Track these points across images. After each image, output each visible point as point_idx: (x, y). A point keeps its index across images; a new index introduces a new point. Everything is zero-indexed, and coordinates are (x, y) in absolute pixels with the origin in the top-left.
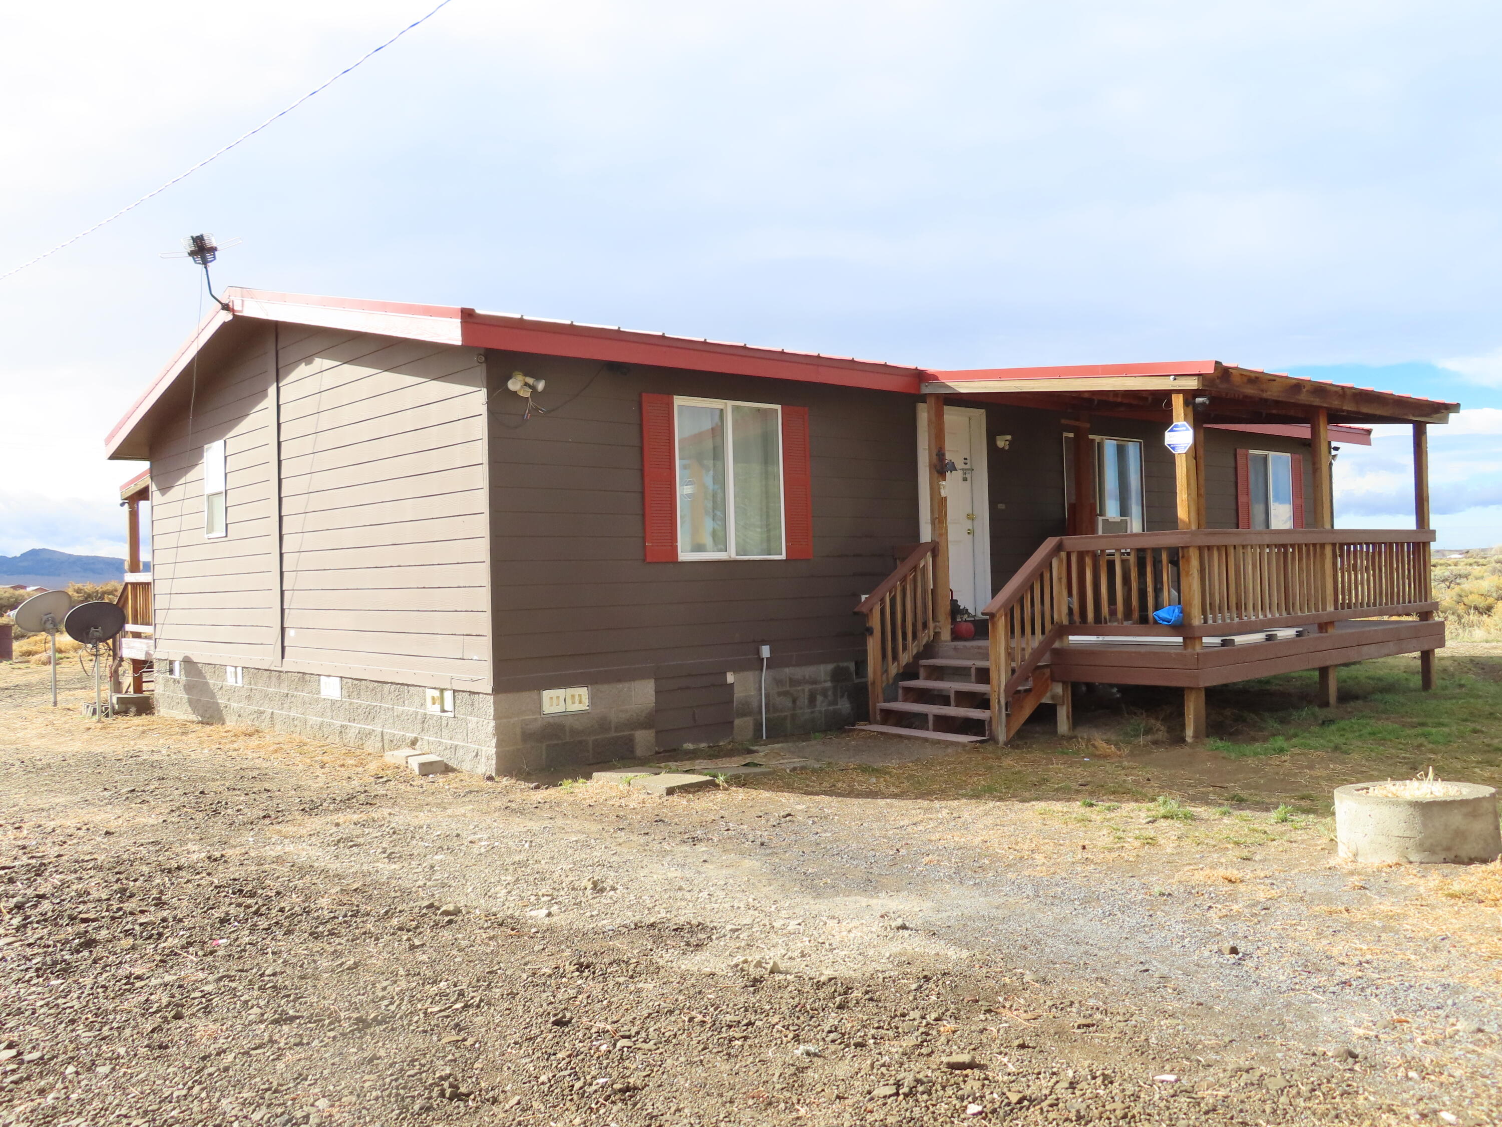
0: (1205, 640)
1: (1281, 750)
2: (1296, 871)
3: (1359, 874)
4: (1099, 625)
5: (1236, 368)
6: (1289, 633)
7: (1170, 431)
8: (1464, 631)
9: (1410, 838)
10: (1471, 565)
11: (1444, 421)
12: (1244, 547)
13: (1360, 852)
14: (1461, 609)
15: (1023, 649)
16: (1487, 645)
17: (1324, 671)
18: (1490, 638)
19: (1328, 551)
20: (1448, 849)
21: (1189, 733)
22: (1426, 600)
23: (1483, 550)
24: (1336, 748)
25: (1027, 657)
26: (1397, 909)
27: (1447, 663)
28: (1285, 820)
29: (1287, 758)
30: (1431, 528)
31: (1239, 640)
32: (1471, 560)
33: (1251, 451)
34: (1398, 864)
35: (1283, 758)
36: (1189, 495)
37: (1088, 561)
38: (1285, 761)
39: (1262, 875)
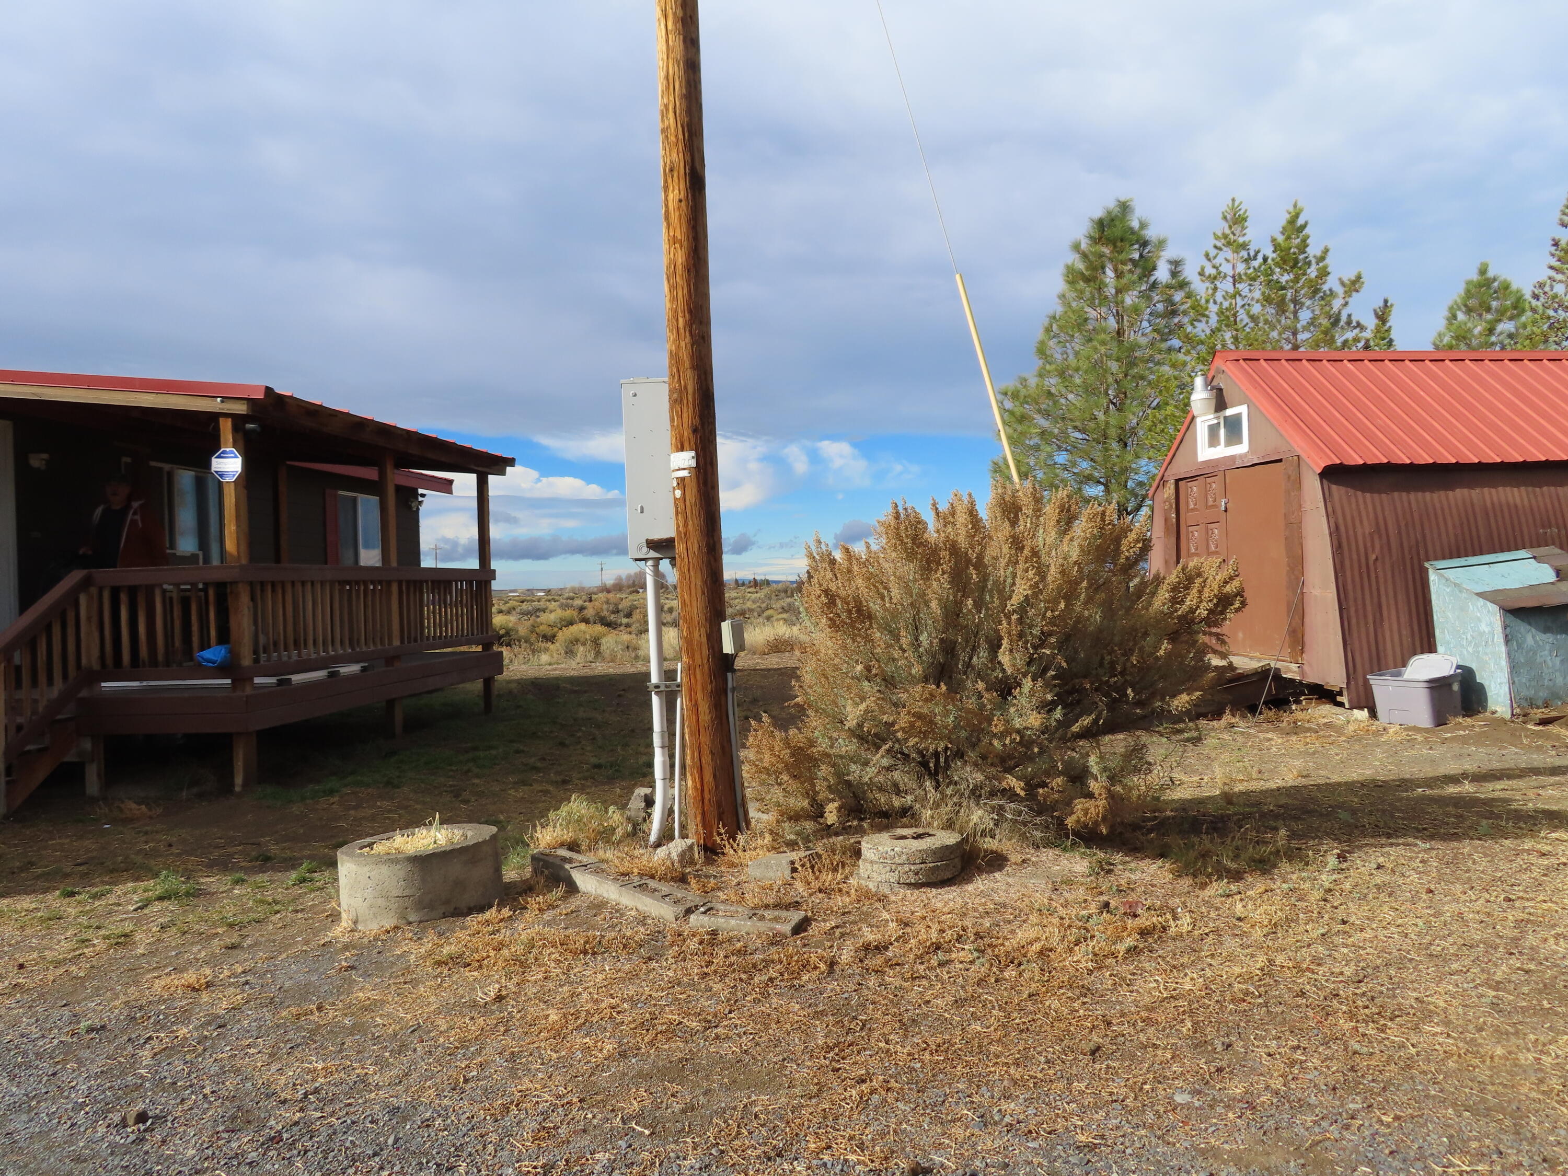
0: (257, 680)
1: (331, 792)
2: (284, 956)
3: (354, 948)
4: (136, 669)
5: (291, 397)
6: (354, 668)
7: (219, 457)
8: (534, 656)
9: (409, 897)
10: (549, 601)
11: (502, 473)
12: (303, 583)
13: (360, 919)
14: (533, 638)
15: (35, 701)
16: (549, 668)
17: (391, 703)
18: (553, 660)
19: (395, 588)
20: (447, 902)
21: (239, 780)
22: (487, 633)
23: (561, 589)
24: (389, 783)
25: (41, 709)
26: (375, 995)
27: (513, 686)
28: (303, 880)
29: (336, 799)
30: (492, 568)
31: (296, 678)
32: (550, 597)
33: (341, 492)
34: (396, 928)
35: (332, 800)
36: (238, 526)
37: (124, 597)
38: (333, 803)
39: (240, 970)
